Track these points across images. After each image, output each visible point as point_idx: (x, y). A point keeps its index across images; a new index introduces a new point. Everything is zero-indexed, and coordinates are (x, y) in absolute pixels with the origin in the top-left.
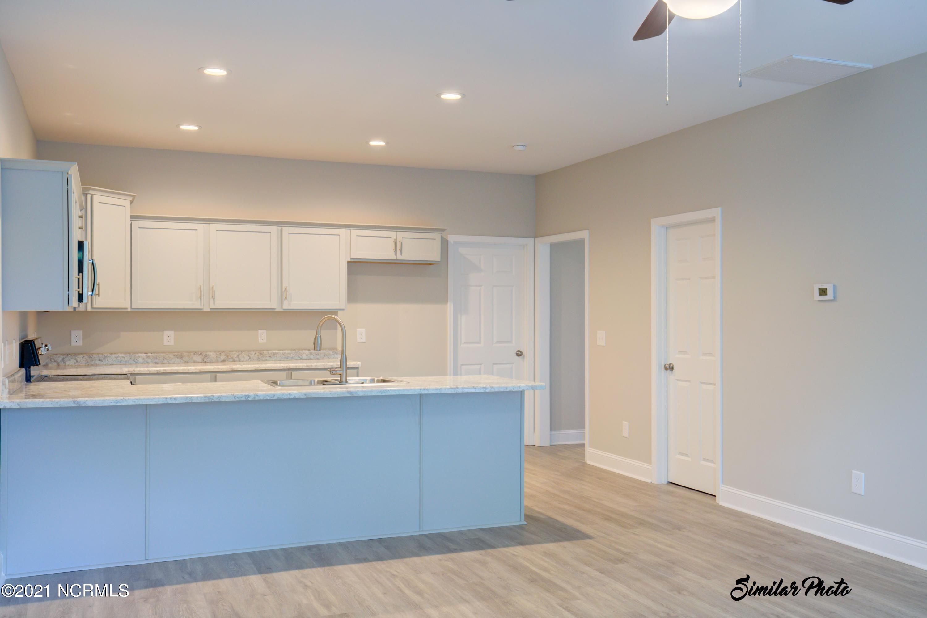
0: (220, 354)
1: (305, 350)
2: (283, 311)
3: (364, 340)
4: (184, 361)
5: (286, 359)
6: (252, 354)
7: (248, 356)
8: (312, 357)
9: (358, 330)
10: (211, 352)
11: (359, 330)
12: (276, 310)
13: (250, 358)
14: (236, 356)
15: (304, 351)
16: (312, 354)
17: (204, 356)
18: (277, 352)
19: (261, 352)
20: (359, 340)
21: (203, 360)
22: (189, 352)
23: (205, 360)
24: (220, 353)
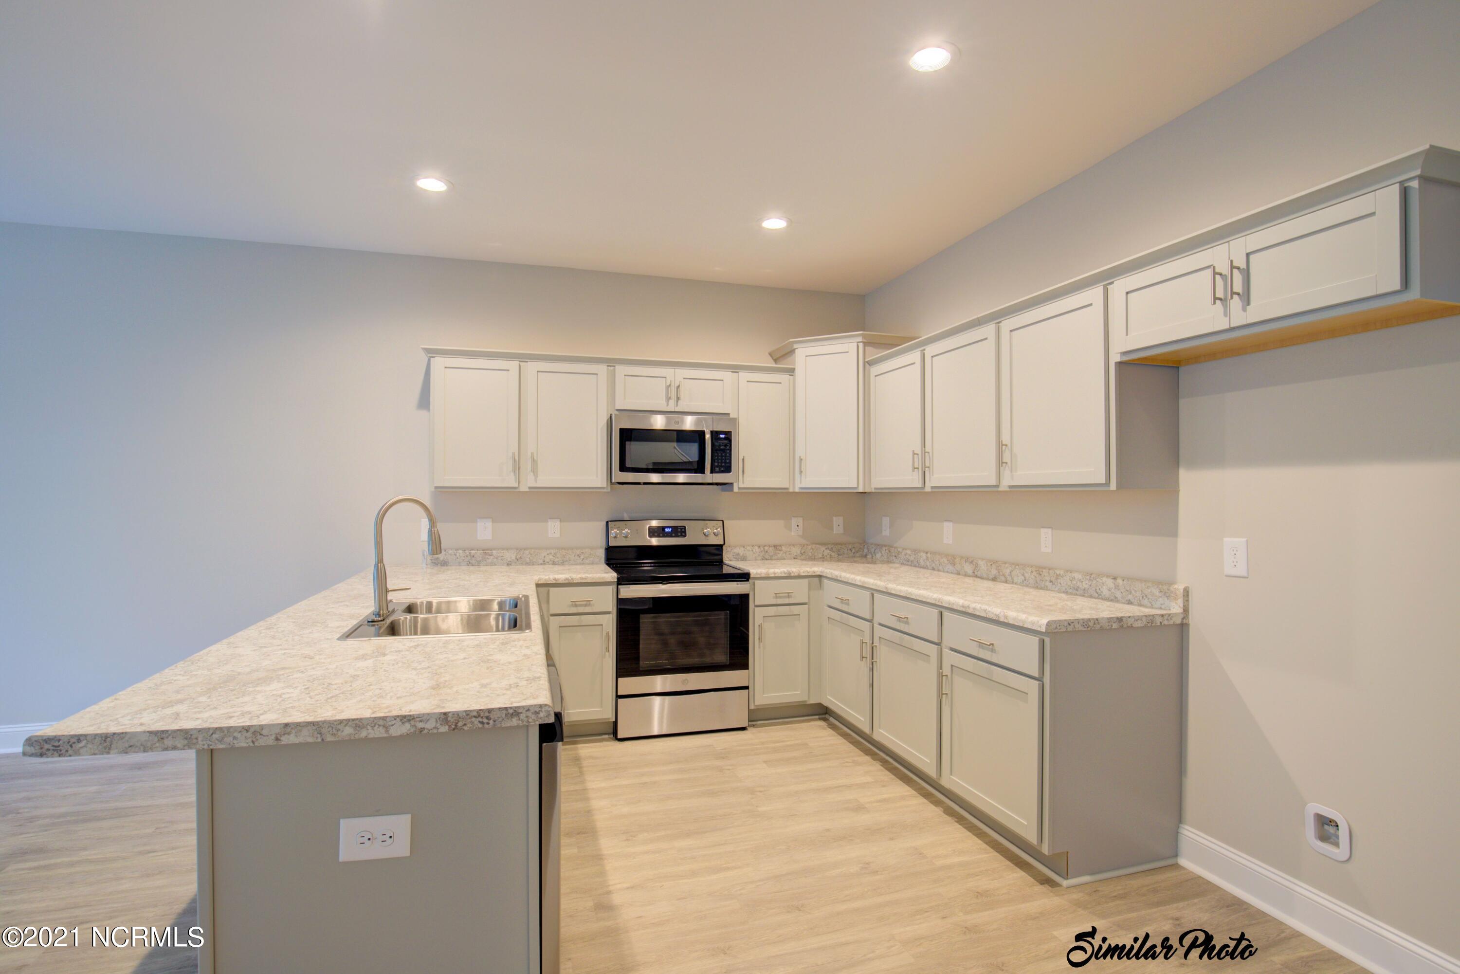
0: (991, 565)
1: (1108, 576)
2: (1008, 489)
3: (1241, 570)
4: (956, 570)
5: (1075, 592)
6: (1027, 573)
7: (1023, 575)
8: (1118, 595)
9: (1225, 539)
10: (983, 559)
11: (1228, 541)
12: (1000, 489)
13: (1025, 580)
14: (1008, 571)
15: (1104, 579)
16: (1119, 590)
17: (974, 566)
18: (1062, 573)
19: (1039, 570)
20: (1229, 570)
21: (974, 573)
22: (962, 558)
23: (976, 573)
24: (991, 563)
